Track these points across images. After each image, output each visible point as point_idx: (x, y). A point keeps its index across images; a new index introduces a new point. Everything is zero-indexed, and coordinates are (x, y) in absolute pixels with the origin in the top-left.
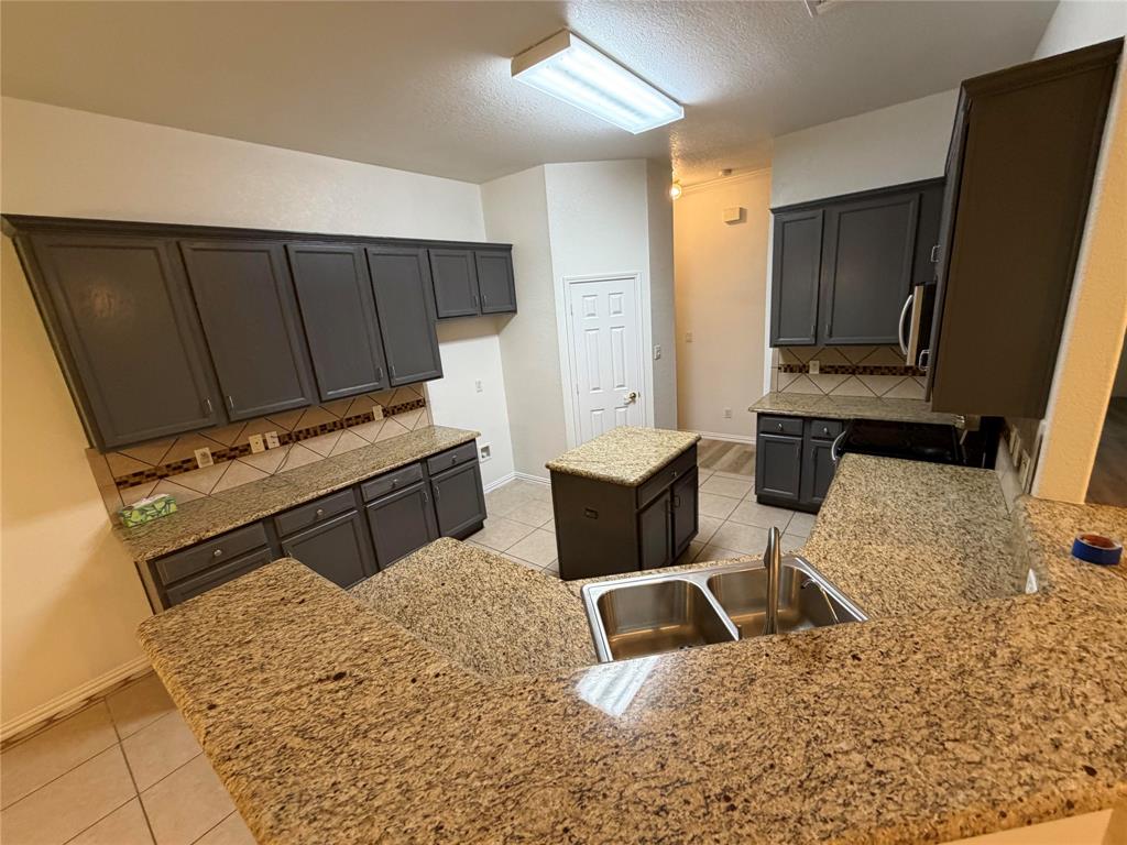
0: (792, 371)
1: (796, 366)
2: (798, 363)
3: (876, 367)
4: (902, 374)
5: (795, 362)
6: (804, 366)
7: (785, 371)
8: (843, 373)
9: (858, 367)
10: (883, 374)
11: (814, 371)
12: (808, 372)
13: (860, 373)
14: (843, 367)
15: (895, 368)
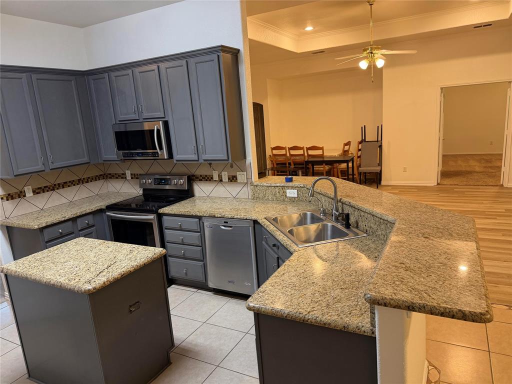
0: (12, 199)
1: (16, 193)
2: (17, 191)
3: (64, 183)
4: (78, 184)
5: (12, 191)
6: (21, 192)
7: (8, 200)
8: (48, 191)
9: (55, 185)
10: (69, 186)
11: (29, 194)
12: (25, 196)
13: (58, 189)
14: (47, 187)
15: (73, 181)
